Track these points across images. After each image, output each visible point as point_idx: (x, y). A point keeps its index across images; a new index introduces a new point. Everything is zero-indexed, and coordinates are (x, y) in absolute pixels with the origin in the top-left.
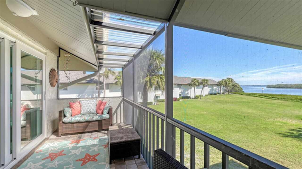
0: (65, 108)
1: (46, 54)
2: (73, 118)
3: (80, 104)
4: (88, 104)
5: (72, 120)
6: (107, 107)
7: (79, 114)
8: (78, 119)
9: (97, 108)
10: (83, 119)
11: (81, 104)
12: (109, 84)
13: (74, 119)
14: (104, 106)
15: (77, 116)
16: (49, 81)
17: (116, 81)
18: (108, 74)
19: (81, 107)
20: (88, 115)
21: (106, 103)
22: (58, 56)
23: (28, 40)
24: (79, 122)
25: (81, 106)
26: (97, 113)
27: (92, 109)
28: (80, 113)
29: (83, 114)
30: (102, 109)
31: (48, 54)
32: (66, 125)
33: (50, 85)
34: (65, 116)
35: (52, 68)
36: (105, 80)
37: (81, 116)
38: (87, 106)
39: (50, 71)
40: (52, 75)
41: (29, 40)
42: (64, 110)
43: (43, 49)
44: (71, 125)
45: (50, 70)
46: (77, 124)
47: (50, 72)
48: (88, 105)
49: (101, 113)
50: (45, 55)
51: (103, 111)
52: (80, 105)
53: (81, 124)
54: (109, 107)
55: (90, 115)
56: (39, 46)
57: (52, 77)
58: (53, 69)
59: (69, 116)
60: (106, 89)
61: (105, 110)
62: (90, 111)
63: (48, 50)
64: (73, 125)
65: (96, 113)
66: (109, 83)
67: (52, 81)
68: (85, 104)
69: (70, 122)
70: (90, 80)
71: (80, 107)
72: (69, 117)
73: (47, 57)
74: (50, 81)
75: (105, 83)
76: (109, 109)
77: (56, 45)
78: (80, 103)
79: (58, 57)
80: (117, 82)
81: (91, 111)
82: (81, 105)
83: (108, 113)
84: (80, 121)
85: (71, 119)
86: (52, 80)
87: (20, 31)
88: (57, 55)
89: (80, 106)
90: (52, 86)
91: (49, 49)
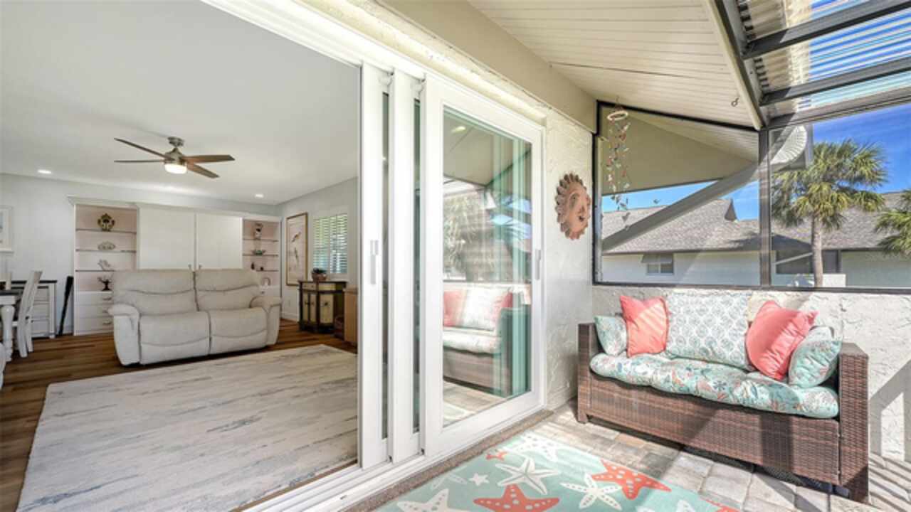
0: (599, 317)
1: (543, 123)
2: (625, 364)
3: (665, 307)
4: (702, 312)
5: (620, 370)
6: (821, 346)
7: (659, 353)
8: (645, 373)
9: (750, 338)
10: (667, 381)
11: (670, 310)
12: (845, 250)
13: (628, 366)
14: (800, 333)
15: (646, 355)
16: (556, 215)
17: (888, 235)
18: (835, 208)
19: (668, 322)
20: (702, 365)
21: (811, 319)
22: (595, 132)
23: (468, 72)
24: (650, 388)
25: (670, 318)
26: (751, 364)
27: (719, 342)
28: (665, 349)
29: (678, 357)
30: (786, 353)
31: (549, 124)
32: (603, 384)
33: (562, 229)
34: (600, 349)
35: (568, 173)
36: (820, 233)
37: (666, 360)
38: (695, 322)
39: (561, 183)
40: (564, 196)
41: (472, 71)
42: (597, 325)
43: (531, 105)
44: (617, 388)
45: (562, 178)
46: (643, 394)
47: (559, 185)
48: (702, 319)
49: (779, 372)
50: (541, 128)
51: (789, 360)
52: (667, 313)
53: (661, 399)
54: (837, 349)
55: (711, 365)
56: (512, 94)
57: (566, 202)
58: (571, 175)
59: (615, 353)
60: (825, 271)
61: (807, 362)
62: (712, 348)
63: (550, 108)
64: (626, 392)
65: (743, 362)
66: (842, 247)
67: (566, 217)
68: (688, 312)
69: (615, 376)
70: (752, 240)
71: (663, 324)
72: (612, 355)
73: (547, 133)
74: (559, 214)
75: (819, 246)
76: (837, 362)
77: (585, 93)
78: (667, 302)
79: (595, 136)
80: (894, 239)
81: (716, 348)
82: (671, 313)
83: (832, 382)
84: (653, 384)
85: (620, 365)
86: (565, 211)
87: (435, 38)
88: (589, 129)
89: (664, 317)
90: (567, 234)
91: (556, 106)
